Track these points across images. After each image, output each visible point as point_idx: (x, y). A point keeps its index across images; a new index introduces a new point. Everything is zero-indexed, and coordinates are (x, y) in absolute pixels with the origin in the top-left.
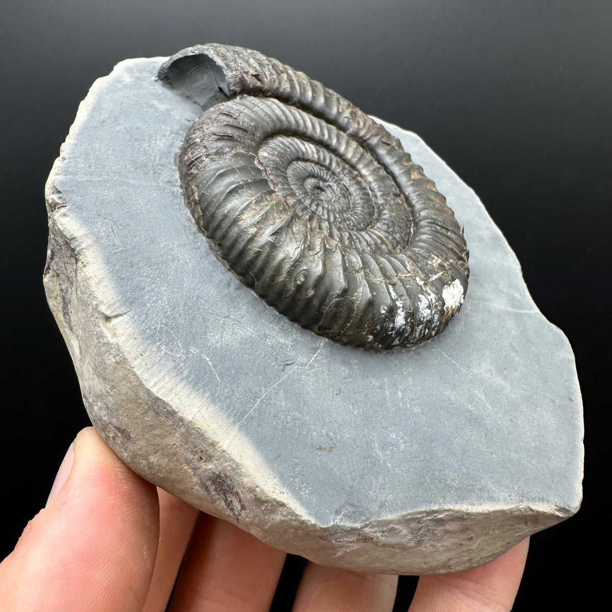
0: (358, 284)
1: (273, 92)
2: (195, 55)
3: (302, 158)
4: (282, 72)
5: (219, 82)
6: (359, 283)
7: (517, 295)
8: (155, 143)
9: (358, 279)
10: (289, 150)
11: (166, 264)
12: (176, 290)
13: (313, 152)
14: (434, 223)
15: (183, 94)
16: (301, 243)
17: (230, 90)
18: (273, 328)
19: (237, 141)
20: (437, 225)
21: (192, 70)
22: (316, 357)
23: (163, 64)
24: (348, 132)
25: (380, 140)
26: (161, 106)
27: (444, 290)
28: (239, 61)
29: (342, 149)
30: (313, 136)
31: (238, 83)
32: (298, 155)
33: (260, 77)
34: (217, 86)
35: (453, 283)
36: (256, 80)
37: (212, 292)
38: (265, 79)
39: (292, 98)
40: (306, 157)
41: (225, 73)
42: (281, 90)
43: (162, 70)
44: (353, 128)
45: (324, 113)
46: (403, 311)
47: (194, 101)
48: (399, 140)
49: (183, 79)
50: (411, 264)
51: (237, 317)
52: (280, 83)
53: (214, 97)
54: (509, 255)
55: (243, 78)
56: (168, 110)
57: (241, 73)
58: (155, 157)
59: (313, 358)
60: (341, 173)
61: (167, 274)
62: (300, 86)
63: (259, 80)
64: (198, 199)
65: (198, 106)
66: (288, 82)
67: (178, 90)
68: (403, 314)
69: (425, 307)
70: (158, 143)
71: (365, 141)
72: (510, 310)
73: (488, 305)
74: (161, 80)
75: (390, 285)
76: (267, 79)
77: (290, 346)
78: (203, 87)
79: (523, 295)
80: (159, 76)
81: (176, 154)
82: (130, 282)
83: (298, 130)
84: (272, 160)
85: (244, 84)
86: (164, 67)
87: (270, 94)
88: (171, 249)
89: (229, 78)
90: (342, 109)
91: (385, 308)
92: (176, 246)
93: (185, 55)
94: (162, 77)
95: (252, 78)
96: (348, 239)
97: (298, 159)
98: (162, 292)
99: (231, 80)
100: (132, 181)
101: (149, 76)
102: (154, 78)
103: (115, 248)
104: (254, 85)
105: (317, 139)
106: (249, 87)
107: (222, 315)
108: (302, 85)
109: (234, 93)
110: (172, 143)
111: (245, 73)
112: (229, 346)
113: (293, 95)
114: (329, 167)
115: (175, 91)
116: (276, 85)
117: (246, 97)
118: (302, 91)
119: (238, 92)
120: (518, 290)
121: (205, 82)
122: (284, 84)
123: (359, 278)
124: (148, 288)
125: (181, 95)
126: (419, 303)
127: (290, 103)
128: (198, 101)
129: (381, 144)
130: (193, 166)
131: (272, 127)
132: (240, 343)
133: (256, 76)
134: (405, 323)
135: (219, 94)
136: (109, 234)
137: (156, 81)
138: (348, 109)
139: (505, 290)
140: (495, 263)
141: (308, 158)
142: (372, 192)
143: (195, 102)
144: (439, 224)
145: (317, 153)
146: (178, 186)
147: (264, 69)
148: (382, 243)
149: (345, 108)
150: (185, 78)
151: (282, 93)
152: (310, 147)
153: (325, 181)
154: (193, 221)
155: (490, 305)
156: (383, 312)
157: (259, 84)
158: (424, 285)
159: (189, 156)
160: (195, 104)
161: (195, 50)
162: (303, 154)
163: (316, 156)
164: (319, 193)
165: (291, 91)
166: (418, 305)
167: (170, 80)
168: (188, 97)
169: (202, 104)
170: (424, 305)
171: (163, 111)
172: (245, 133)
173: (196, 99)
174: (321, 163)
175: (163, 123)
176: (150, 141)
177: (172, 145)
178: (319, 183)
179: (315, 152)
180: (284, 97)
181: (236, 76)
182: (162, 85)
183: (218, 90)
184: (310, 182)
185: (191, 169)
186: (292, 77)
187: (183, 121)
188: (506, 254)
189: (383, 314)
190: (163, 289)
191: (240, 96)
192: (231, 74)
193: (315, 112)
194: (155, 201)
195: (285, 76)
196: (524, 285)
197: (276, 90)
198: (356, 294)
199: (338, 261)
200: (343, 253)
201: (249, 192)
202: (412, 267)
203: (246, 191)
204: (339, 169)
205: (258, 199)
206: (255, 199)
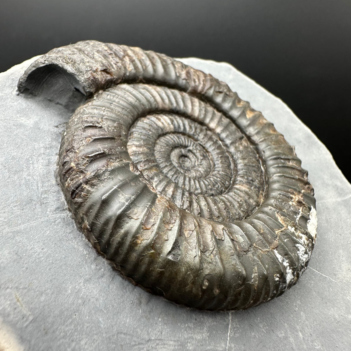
1: (121, 78)
2: (47, 66)
3: (163, 134)
4: (124, 56)
5: (74, 83)
7: (339, 184)
8: (34, 168)
10: (150, 133)
11: (78, 311)
12: (95, 337)
13: (169, 124)
14: (278, 158)
15: (45, 98)
16: (197, 248)
17: (86, 92)
18: (189, 327)
19: (109, 155)
20: (282, 159)
21: (47, 77)
23: (20, 80)
24: (188, 91)
25: (214, 90)
26: (29, 122)
27: (308, 225)
28: (86, 60)
29: (189, 110)
30: (164, 108)
31: (91, 85)
32: (158, 134)
33: (108, 71)
34: (73, 87)
35: (310, 212)
36: (105, 74)
37: (128, 320)
38: (113, 70)
39: (138, 77)
40: (164, 132)
41: (78, 79)
42: (128, 74)
43: (21, 84)
44: (191, 87)
45: (166, 81)
47: (56, 102)
48: (227, 85)
49: (42, 85)
50: (280, 214)
51: (157, 336)
52: (125, 68)
53: (73, 95)
54: (321, 149)
55: (94, 78)
56: (36, 123)
57: (91, 74)
58: (37, 186)
59: (228, 338)
61: (83, 323)
62: (141, 63)
63: (108, 73)
64: (89, 227)
65: (61, 106)
66: (131, 64)
67: (39, 97)
68: (291, 271)
69: (303, 253)
70: (36, 166)
71: (203, 95)
72: (339, 199)
73: (325, 203)
74: (22, 93)
75: (274, 249)
76: (114, 69)
78: (61, 90)
79: (342, 182)
80: (19, 89)
81: (55, 172)
83: (152, 108)
84: (142, 153)
85: (97, 83)
86: (22, 82)
87: (120, 81)
88: (79, 291)
89: (83, 82)
90: (179, 73)
91: (278, 275)
92: (82, 284)
93: (37, 67)
94: (22, 91)
95: (102, 74)
96: (225, 209)
97: (160, 136)
98: (83, 347)
99: (84, 84)
100: (22, 227)
101: (10, 91)
102: (15, 92)
103: (25, 319)
104: (105, 80)
105: (168, 109)
106: (102, 84)
107: (144, 342)
108: (141, 60)
109: (90, 94)
110: (49, 160)
111: (95, 72)
113: (138, 75)
114: (184, 132)
115: (37, 98)
116: (123, 71)
117: (102, 94)
118: (144, 67)
119: (94, 92)
120: (337, 178)
121: (62, 85)
122: (129, 67)
125: (43, 101)
126: (298, 252)
127: (138, 81)
128: (60, 102)
129: (215, 94)
130: (76, 194)
131: (132, 117)
133: (105, 71)
134: (293, 277)
135: (76, 93)
137: (18, 95)
138: (182, 70)
139: (330, 182)
140: (315, 160)
141: (167, 131)
142: (223, 142)
143: (58, 103)
144: (282, 157)
145: (172, 124)
146: (66, 209)
147: (108, 60)
148: (249, 198)
149: (180, 71)
150: (43, 84)
151: (129, 76)
152: (164, 119)
153: (185, 147)
154: (91, 246)
155: (325, 201)
156: (277, 279)
157: (109, 77)
158: (295, 230)
159: (70, 183)
160: (58, 105)
161: (45, 61)
162: (162, 130)
163: (172, 126)
164: (184, 159)
165: (136, 71)
167: (30, 91)
168: (50, 101)
169: (64, 104)
170: (302, 252)
171: (32, 126)
172: (113, 140)
173: (58, 101)
174: (177, 131)
175: (35, 141)
176: (28, 168)
177: (49, 164)
178: (181, 151)
179: (170, 123)
180: (131, 78)
181: (89, 78)
182: (24, 97)
183: (75, 90)
184: (175, 154)
185: (75, 197)
186: (133, 57)
187: (52, 130)
188: (319, 148)
189: (278, 281)
190: (83, 342)
191: (96, 94)
192: (83, 78)
193: (158, 82)
194: (50, 239)
195: (127, 59)
196: (339, 172)
197: (124, 76)
199: (230, 250)
200: (231, 237)
201: (136, 211)
202: (282, 217)
203: (133, 211)
204: (192, 130)
205: (146, 216)
206: (144, 217)
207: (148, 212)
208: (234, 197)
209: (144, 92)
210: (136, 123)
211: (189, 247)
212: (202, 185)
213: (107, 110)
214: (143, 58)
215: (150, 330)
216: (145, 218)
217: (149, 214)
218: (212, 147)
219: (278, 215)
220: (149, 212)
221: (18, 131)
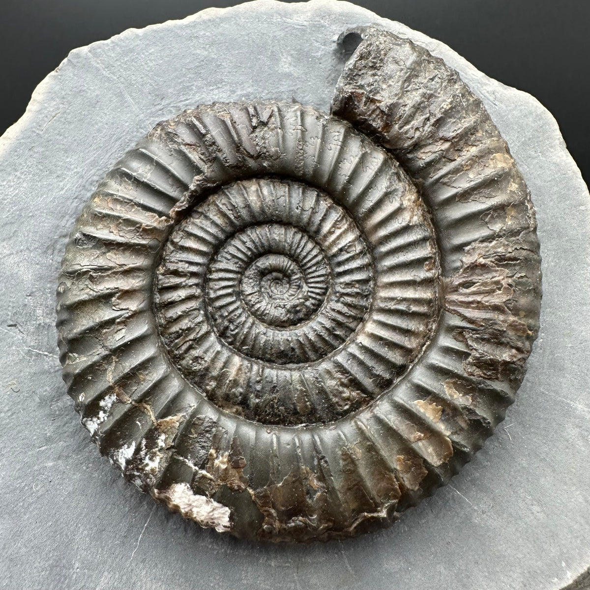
0: (88, 352)
1: (394, 147)
6: (91, 353)
9: (94, 351)
11: (51, 173)
13: (336, 243)
22: (46, 355)
28: (393, 82)
30: (368, 232)
35: (212, 500)
36: (380, 117)
37: (46, 225)
38: (397, 126)
39: (419, 177)
42: (410, 155)
46: (98, 425)
60: (338, 295)
61: (40, 181)
69: (126, 456)
74: (338, 44)
75: (117, 395)
76: (400, 128)
77: (38, 323)
80: (338, 39)
82: (16, 158)
87: (389, 146)
88: (69, 169)
95: (374, 110)
98: (21, 186)
103: (39, 128)
111: (367, 98)
112: (4, 266)
116: (406, 144)
122: (425, 153)
123: (96, 352)
124: (18, 174)
126: (126, 446)
132: (12, 275)
136: (48, 116)
145: (341, 250)
147: (417, 114)
156: (81, 398)
157: (376, 124)
158: (161, 448)
163: (334, 250)
165: (425, 168)
166: (123, 445)
167: (344, 51)
179: (340, 246)
180: (409, 166)
190: (25, 185)
198: (76, 355)
199: (99, 317)
200: (118, 320)
201: (130, 188)
202: (178, 424)
203: (129, 185)
204: (344, 288)
205: (122, 200)
206: (120, 196)
207: (128, 201)
208: (212, 351)
209: (382, 189)
210: (313, 189)
211: (93, 258)
212: (225, 300)
213: (297, 133)
214: (471, 176)
215: (40, 251)
216: (119, 198)
217: (126, 202)
218: (320, 326)
219: (181, 418)
220: (128, 203)
221: (265, 59)
